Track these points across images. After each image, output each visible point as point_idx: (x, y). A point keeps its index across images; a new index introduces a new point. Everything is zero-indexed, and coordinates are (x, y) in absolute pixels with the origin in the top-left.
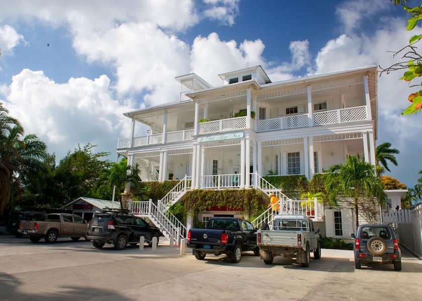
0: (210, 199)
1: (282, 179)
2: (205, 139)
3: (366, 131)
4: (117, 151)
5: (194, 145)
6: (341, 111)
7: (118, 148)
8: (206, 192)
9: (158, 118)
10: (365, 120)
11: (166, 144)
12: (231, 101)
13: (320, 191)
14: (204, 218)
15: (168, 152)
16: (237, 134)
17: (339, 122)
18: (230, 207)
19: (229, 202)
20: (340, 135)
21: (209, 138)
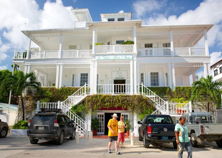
0: (108, 101)
1: (155, 89)
2: (102, 58)
3: (206, 62)
4: (14, 61)
5: (92, 61)
6: (191, 49)
7: (14, 58)
8: (105, 96)
9: (48, 38)
10: (205, 55)
11: (62, 59)
12: (115, 33)
13: (181, 97)
14: (98, 115)
15: (64, 66)
16: (128, 56)
17: (190, 55)
18: (125, 107)
19: (124, 104)
20: (191, 63)
21: (105, 57)
